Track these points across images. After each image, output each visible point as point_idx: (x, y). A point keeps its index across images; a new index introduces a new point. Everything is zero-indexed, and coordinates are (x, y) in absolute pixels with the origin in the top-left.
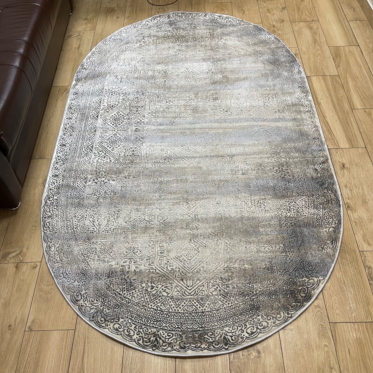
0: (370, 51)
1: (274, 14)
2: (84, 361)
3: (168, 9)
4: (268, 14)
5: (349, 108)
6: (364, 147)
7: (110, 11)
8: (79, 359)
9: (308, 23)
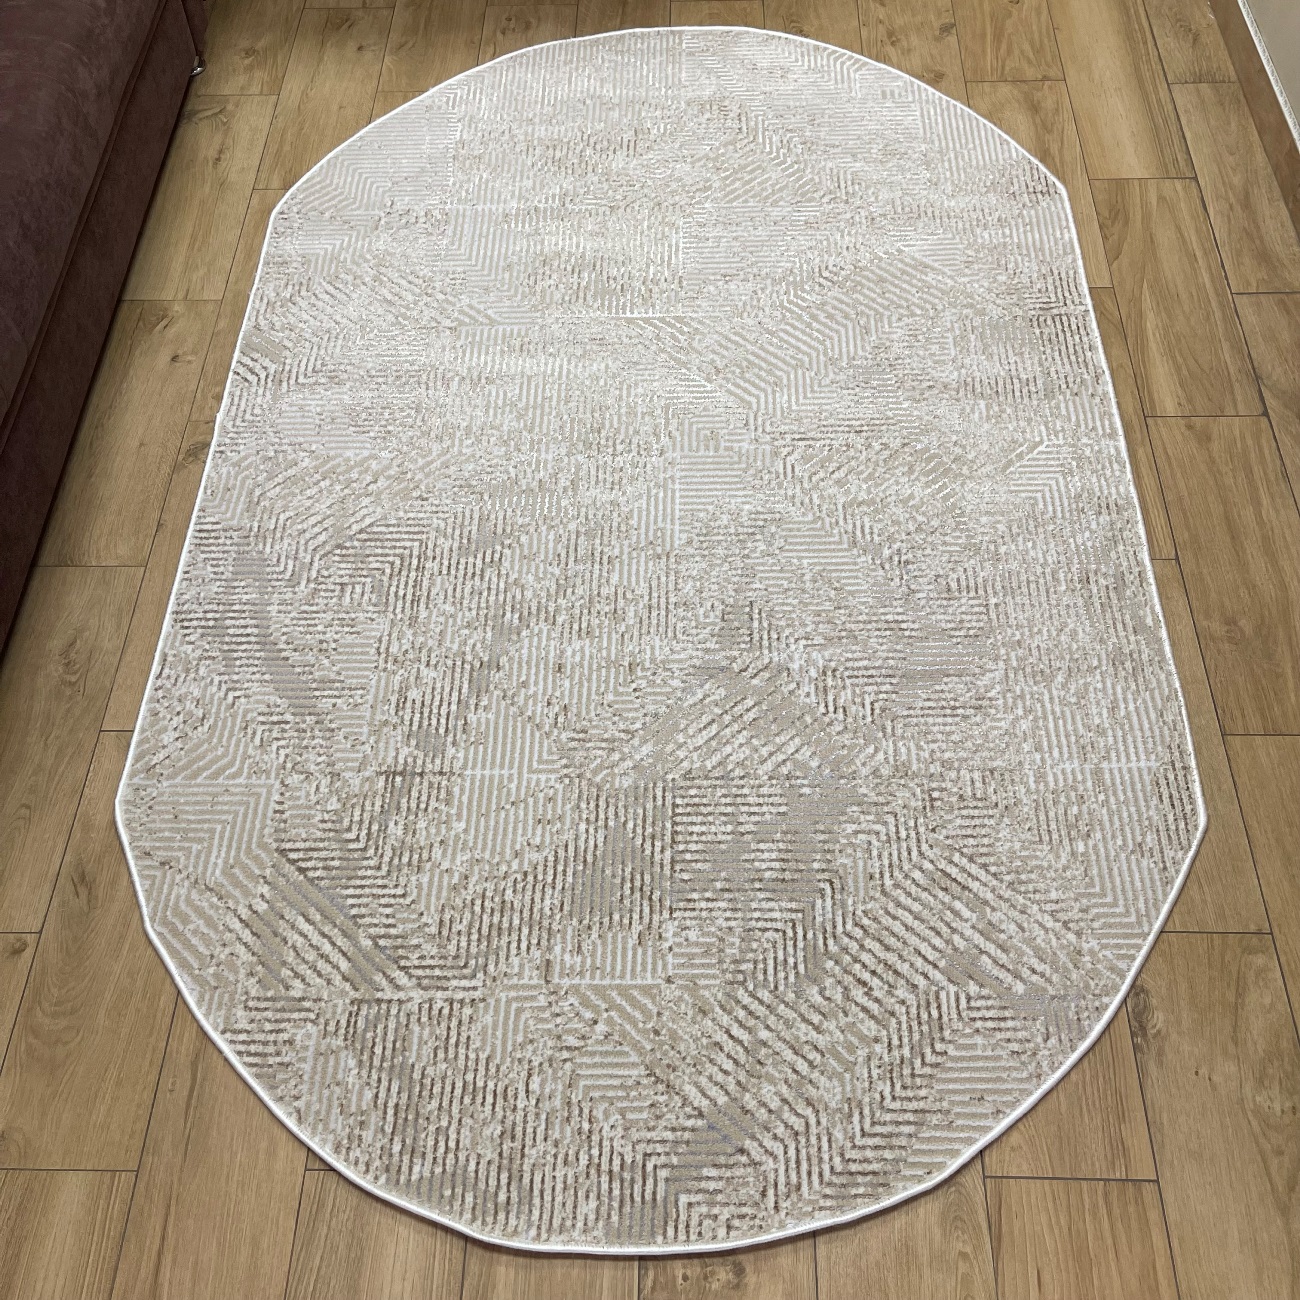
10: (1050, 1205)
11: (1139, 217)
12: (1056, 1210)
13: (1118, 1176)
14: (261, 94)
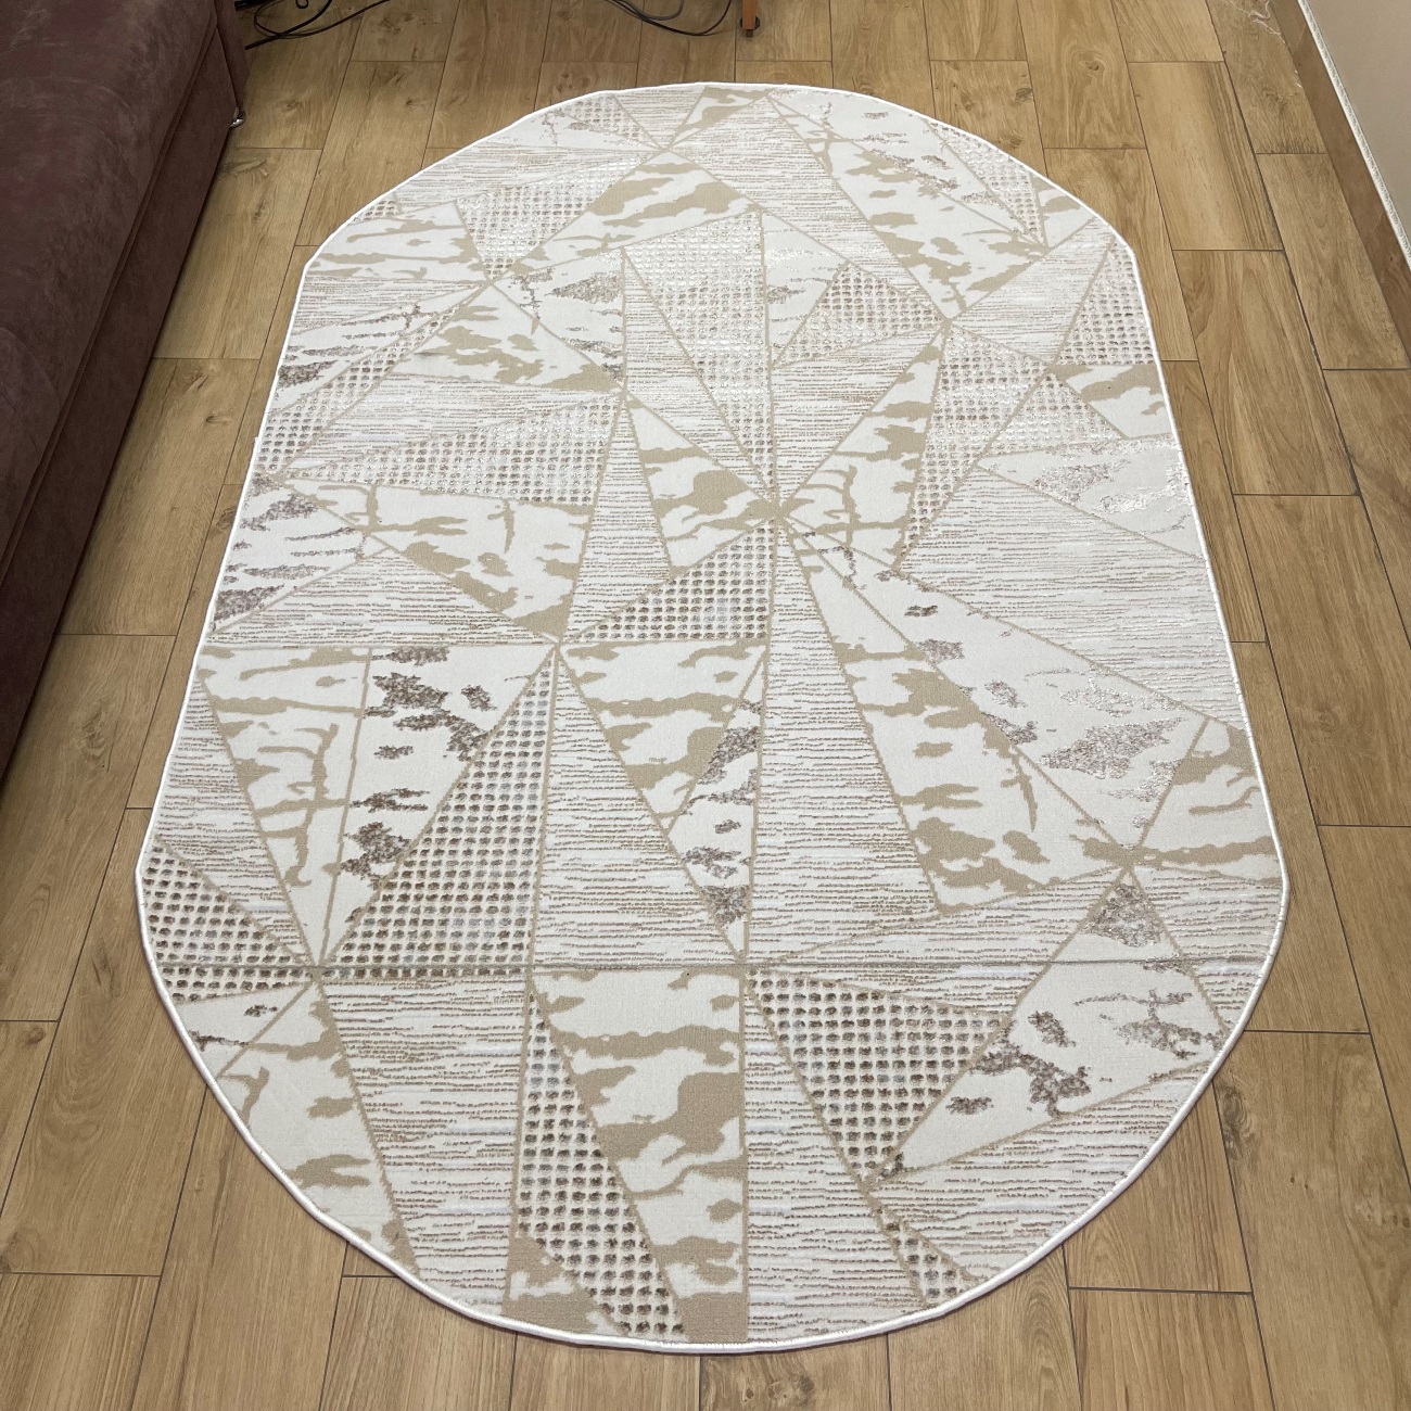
0: (1322, 273)
1: (984, 115)
2: (185, 1393)
3: (598, 77)
4: (964, 114)
5: (1223, 489)
6: (1263, 638)
7: (385, 76)
8: (168, 1384)
9: (1105, 155)
10: (1139, 1319)
11: (1224, 289)
12: (1145, 1324)
13: (1210, 1288)
14: (304, 148)
